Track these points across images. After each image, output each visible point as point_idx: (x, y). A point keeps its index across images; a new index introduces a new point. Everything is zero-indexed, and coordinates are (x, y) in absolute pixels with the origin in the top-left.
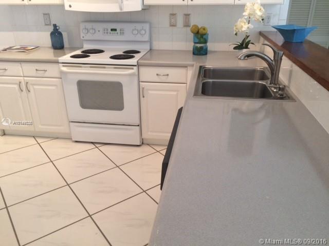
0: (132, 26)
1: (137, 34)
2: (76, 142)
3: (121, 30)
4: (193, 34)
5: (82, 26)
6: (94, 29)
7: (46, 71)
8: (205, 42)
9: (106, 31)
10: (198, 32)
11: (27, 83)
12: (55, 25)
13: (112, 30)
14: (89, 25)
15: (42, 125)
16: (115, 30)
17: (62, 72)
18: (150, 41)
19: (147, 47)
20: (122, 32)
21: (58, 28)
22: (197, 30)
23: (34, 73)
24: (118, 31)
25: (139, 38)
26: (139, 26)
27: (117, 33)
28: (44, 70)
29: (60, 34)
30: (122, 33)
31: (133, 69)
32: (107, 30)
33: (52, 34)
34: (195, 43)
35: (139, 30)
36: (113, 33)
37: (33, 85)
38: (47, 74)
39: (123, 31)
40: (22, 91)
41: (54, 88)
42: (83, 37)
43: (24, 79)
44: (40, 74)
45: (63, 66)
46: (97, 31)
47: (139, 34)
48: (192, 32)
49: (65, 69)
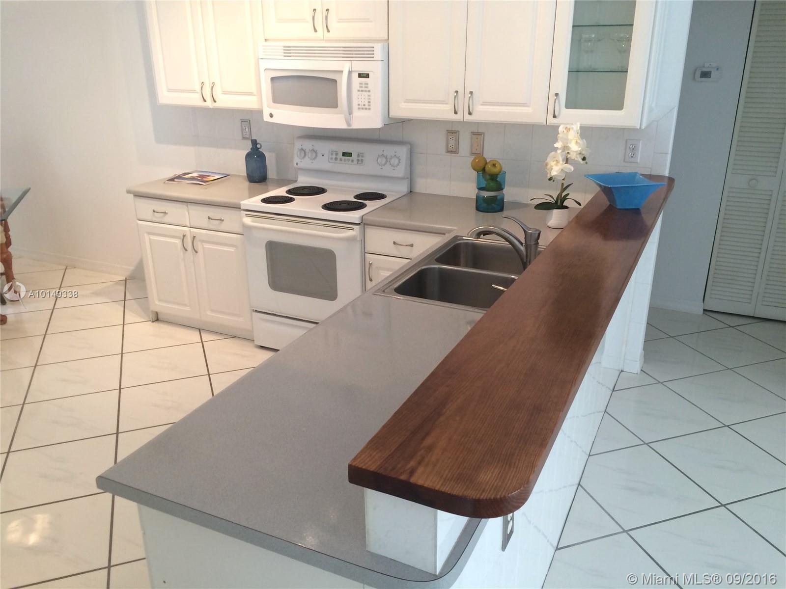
0: (378, 149)
1: (386, 163)
2: (262, 347)
3: (358, 155)
4: (475, 173)
5: (298, 144)
6: (316, 153)
7: (223, 220)
8: (499, 187)
9: (334, 156)
10: (484, 170)
11: (194, 237)
12: (256, 140)
13: (344, 154)
14: (308, 145)
15: (213, 311)
16: (350, 155)
17: (245, 226)
18: (411, 178)
19: (404, 188)
20: (360, 158)
21: (258, 146)
22: (482, 165)
23: (205, 223)
24: (354, 156)
25: (387, 171)
26: (389, 150)
27: (352, 161)
28: (221, 220)
29: (262, 157)
30: (360, 161)
31: (352, 229)
32: (337, 154)
33: (248, 156)
34: (480, 189)
35: (389, 157)
36: (345, 160)
37: (203, 241)
38: (223, 226)
39: (362, 156)
40: (186, 250)
41: (232, 250)
42: (297, 164)
43: (190, 230)
44: (214, 224)
45: (247, 216)
46: (320, 155)
47: (388, 163)
48: (474, 169)
49: (248, 221)
